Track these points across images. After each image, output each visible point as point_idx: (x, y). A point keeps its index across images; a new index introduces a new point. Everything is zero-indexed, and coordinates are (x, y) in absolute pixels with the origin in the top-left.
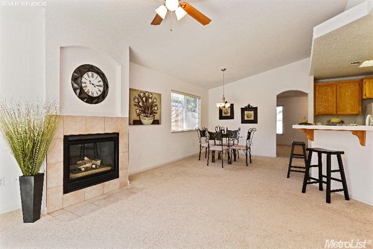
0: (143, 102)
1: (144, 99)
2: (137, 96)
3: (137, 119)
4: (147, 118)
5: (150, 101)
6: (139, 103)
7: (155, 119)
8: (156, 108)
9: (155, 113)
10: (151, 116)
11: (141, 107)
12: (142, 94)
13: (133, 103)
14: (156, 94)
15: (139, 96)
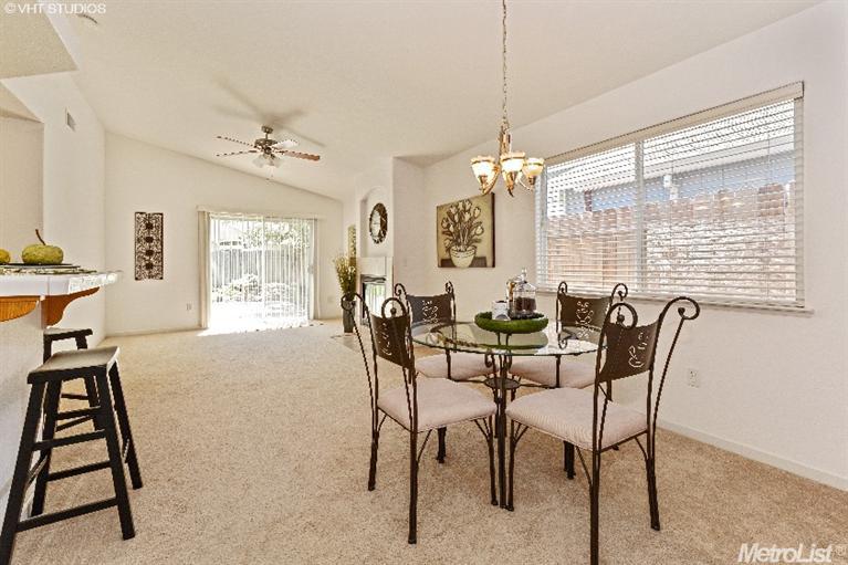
0: (455, 223)
1: (456, 218)
2: (446, 216)
3: (447, 256)
4: (461, 254)
5: (467, 216)
6: (448, 226)
7: (478, 255)
8: (479, 230)
9: (477, 241)
10: (470, 248)
11: (451, 234)
12: (453, 210)
13: (441, 230)
14: (477, 197)
15: (449, 213)
